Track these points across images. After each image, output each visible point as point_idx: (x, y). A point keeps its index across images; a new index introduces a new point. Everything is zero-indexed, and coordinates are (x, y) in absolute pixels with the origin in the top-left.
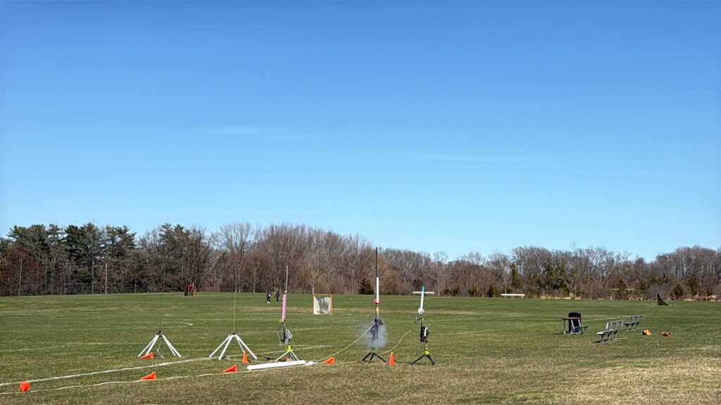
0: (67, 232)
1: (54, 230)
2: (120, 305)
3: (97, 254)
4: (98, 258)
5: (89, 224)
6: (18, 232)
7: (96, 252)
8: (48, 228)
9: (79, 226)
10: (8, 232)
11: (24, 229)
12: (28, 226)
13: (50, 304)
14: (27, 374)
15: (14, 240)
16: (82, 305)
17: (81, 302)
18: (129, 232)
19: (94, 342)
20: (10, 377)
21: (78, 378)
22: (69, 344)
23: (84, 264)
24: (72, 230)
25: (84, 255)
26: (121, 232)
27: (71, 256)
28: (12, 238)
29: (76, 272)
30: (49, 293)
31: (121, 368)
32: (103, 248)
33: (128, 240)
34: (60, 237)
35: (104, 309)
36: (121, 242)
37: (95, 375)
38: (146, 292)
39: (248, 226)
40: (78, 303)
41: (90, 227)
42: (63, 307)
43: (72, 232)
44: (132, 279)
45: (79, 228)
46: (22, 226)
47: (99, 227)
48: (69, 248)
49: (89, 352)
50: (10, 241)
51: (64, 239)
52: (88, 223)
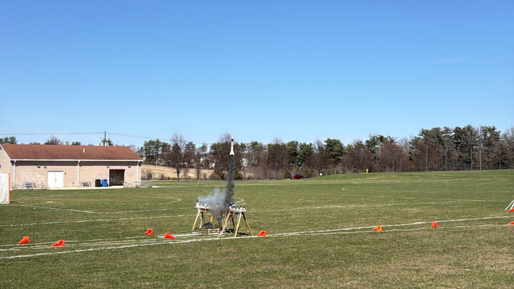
0: (454, 131)
1: (447, 130)
2: (490, 177)
3: (474, 145)
4: (474, 147)
5: (468, 126)
6: (424, 133)
7: (473, 143)
8: (442, 130)
9: (462, 127)
10: (419, 133)
11: (427, 131)
12: (430, 129)
13: (445, 176)
14: (436, 218)
15: (422, 137)
16: (466, 177)
17: (465, 175)
18: (496, 130)
19: (475, 199)
20: (425, 219)
21: (467, 221)
22: (460, 200)
23: (466, 152)
24: (457, 130)
25: (466, 145)
26: (491, 130)
27: (457, 146)
28: (421, 137)
29: (460, 157)
30: (444, 170)
31: (494, 217)
32: (478, 141)
33: (496, 136)
34: (450, 134)
35: (480, 180)
36: (491, 137)
37: (477, 220)
38: (507, 169)
40: (463, 176)
41: (469, 128)
42: (454, 178)
43: (457, 131)
44: (498, 161)
45: (462, 128)
46: (427, 129)
47: (475, 128)
48: (456, 141)
49: (472, 206)
50: (419, 138)
51: (453, 136)
52: (466, 125)
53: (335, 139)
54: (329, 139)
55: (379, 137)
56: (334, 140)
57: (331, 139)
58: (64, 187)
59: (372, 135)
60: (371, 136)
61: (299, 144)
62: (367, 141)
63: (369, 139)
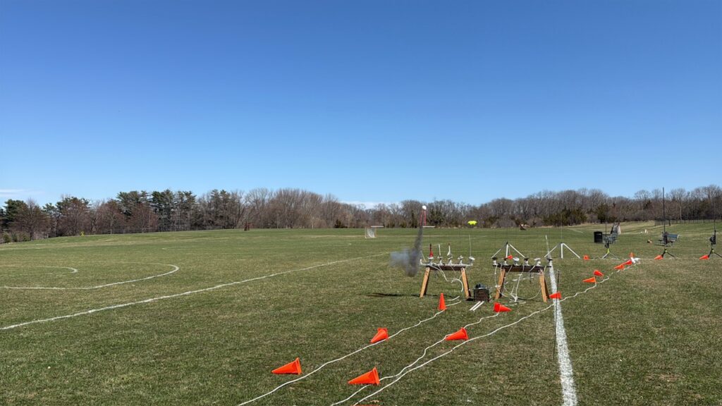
0: (152, 195)
1: (144, 194)
3: (172, 208)
4: (172, 210)
5: (167, 190)
7: (172, 206)
8: (140, 193)
9: (161, 190)
10: (116, 195)
12: (128, 192)
15: (121, 200)
18: (192, 195)
24: (155, 194)
26: (187, 194)
32: (176, 204)
33: (191, 199)
34: (148, 198)
36: (187, 201)
39: (266, 190)
41: (168, 192)
45: (160, 192)
46: (125, 192)
47: (173, 192)
48: (154, 204)
52: (165, 189)
53: (19, 200)
54: (11, 200)
55: (71, 198)
56: (17, 201)
57: (13, 200)
59: (65, 197)
60: (63, 198)
62: (59, 203)
63: (61, 201)
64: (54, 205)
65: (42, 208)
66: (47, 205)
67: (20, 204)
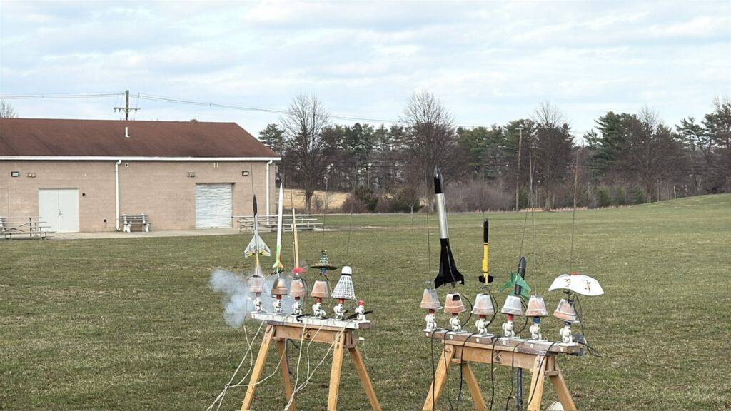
53: (627, 113)
54: (611, 114)
56: (624, 115)
57: (615, 113)
58: (83, 231)
59: (721, 103)
60: (718, 106)
61: (535, 126)
62: (709, 118)
63: (713, 111)
64: (699, 121)
65: (674, 130)
66: (685, 123)
67: (630, 121)
